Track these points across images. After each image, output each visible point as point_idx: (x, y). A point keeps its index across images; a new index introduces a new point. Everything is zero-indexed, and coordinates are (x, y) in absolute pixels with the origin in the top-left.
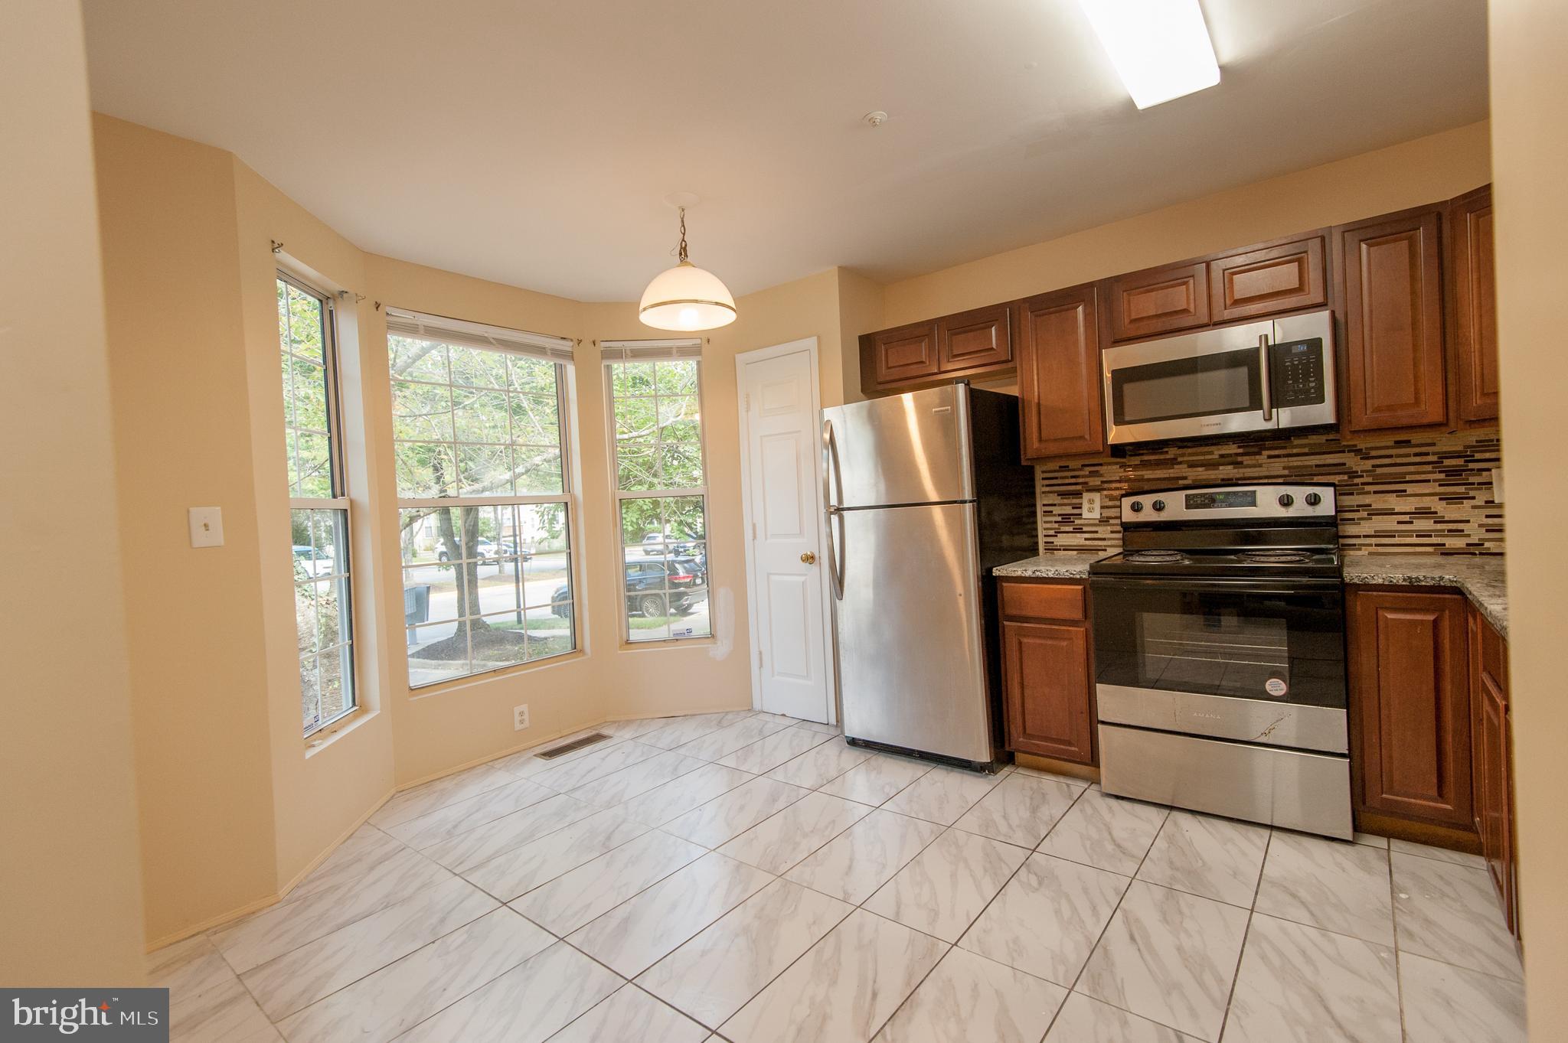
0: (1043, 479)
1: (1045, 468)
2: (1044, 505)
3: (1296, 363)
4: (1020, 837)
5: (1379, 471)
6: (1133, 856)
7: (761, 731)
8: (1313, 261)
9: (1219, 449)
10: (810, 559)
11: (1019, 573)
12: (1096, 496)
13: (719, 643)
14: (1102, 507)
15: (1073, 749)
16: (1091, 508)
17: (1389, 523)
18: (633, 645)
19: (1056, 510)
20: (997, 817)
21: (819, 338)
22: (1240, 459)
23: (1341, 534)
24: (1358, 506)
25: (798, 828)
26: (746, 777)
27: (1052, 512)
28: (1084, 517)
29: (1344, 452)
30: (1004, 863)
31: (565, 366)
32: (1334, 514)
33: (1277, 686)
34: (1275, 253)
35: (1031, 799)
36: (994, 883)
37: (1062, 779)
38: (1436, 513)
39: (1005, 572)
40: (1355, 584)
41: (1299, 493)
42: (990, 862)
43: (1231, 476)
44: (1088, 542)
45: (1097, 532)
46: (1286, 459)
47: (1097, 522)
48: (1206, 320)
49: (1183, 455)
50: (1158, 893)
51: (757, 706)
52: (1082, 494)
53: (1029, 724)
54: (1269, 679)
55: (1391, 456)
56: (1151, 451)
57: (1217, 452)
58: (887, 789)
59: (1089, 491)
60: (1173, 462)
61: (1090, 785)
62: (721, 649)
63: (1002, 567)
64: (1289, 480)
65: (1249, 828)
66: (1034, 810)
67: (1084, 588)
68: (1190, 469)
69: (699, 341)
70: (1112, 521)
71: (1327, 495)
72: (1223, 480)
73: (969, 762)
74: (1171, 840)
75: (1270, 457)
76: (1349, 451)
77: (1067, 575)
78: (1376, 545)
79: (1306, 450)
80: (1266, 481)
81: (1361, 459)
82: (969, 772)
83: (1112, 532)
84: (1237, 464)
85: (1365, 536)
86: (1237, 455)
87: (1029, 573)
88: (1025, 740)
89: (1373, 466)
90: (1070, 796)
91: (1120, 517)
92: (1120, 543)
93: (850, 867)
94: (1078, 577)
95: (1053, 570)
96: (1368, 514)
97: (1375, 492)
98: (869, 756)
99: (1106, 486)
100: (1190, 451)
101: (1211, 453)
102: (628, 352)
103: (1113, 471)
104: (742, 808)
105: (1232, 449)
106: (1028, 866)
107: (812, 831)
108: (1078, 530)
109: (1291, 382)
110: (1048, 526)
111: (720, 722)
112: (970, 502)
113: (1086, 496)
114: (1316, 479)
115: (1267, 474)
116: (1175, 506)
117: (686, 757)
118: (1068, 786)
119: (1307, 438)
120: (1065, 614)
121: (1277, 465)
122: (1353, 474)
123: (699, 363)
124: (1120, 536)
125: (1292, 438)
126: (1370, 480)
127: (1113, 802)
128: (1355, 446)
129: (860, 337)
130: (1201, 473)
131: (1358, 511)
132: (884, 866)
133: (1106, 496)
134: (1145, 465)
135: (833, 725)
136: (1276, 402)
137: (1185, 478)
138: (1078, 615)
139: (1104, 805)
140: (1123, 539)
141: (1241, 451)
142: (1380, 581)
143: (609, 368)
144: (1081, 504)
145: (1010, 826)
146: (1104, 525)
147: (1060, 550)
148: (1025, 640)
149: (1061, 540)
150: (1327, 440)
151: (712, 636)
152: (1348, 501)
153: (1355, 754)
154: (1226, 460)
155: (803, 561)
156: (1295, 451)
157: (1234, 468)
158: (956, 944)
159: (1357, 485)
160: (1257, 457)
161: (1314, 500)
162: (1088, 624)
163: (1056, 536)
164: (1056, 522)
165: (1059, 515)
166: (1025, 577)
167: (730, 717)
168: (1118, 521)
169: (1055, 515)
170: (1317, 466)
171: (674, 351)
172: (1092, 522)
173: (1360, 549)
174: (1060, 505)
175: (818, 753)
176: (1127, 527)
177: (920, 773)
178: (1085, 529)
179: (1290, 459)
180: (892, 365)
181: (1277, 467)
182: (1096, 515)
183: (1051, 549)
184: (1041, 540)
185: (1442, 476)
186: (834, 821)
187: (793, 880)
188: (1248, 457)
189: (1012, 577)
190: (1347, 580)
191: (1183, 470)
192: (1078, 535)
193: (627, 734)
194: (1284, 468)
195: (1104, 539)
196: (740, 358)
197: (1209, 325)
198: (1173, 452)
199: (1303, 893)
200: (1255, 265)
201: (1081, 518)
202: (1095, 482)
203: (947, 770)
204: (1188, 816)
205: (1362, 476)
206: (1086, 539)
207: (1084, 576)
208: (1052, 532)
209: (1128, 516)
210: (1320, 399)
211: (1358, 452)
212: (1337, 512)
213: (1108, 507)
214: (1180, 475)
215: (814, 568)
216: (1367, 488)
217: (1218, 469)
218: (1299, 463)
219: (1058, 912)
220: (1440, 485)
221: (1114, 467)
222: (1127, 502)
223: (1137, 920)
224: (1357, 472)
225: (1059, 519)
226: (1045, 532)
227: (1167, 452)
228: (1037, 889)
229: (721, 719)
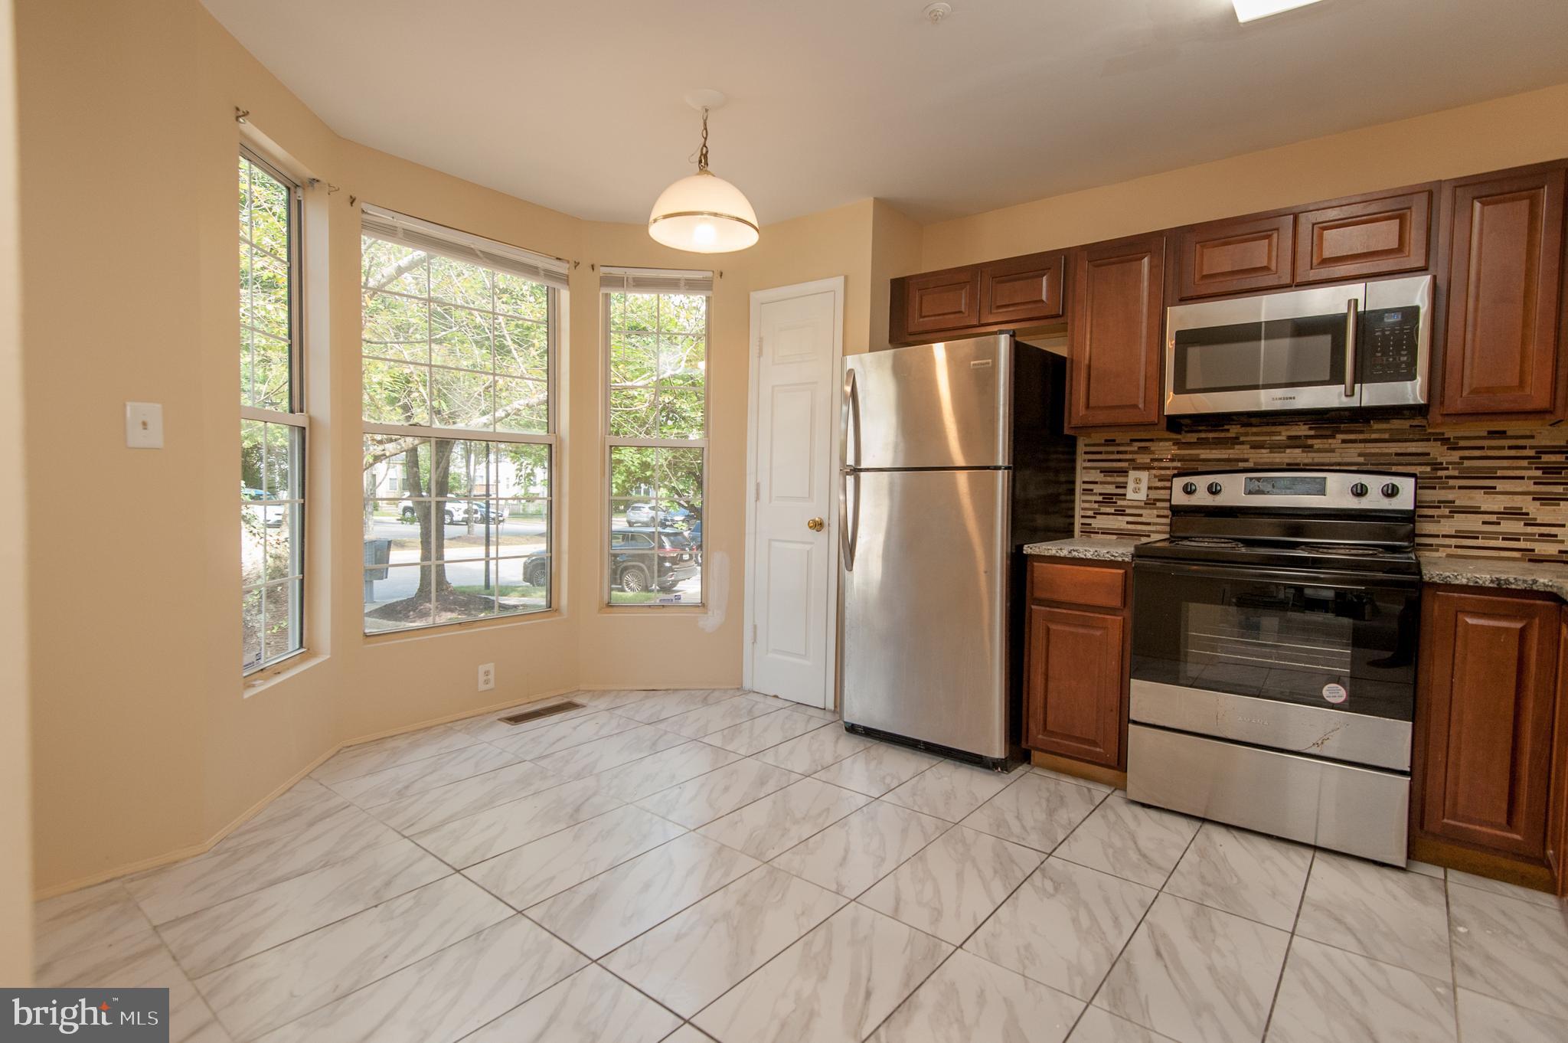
0: (1086, 453)
1: (1088, 441)
2: (1084, 482)
3: (1387, 333)
4: (1034, 840)
5: (1467, 463)
6: (1160, 868)
7: (750, 712)
8: (1417, 219)
9: (1287, 430)
10: (818, 526)
11: (1053, 552)
12: (1144, 476)
13: (710, 613)
14: (1149, 488)
15: (1098, 750)
16: (1138, 487)
17: (1473, 523)
18: (615, 609)
19: (1097, 489)
20: (1010, 817)
21: (846, 279)
22: (1310, 442)
23: (1417, 532)
24: (1439, 502)
25: (788, 814)
26: (732, 757)
27: (1092, 490)
28: (1128, 497)
29: (1428, 440)
30: (1017, 864)
31: (559, 290)
32: (1412, 508)
33: (1335, 693)
34: (1373, 208)
35: (1048, 800)
36: (1005, 885)
37: (1082, 782)
38: (1527, 514)
39: (1038, 550)
40: (1434, 584)
41: (1375, 483)
42: (1001, 863)
43: (1298, 461)
44: (1130, 527)
45: (1141, 515)
46: (1362, 445)
47: (1142, 504)
48: (1287, 280)
49: (1246, 434)
50: (1188, 909)
51: (747, 685)
52: (1127, 472)
53: (1050, 719)
54: (1327, 684)
55: (1481, 448)
56: (1210, 428)
57: (1283, 433)
58: (888, 780)
59: (1135, 469)
60: (1235, 441)
61: (1113, 792)
62: (712, 620)
63: (1035, 545)
64: (1365, 468)
65: (1290, 847)
66: (1051, 813)
67: (1126, 572)
68: (1253, 451)
69: (710, 274)
70: (1159, 504)
71: (1407, 486)
72: (1288, 464)
73: (980, 757)
74: (1202, 854)
75: (1344, 441)
76: (1435, 440)
77: (1108, 557)
78: (1456, 547)
79: (1387, 436)
80: (1338, 468)
81: (1448, 449)
82: (979, 768)
83: (1158, 516)
84: (1307, 448)
85: (1444, 536)
86: (1307, 437)
87: (1064, 553)
88: (1045, 738)
89: (1462, 458)
90: (1092, 801)
91: (1170, 500)
92: (1168, 529)
93: (844, 859)
94: (1120, 559)
95: (1092, 550)
96: (1450, 512)
97: (1460, 488)
98: (869, 745)
99: (1156, 464)
100: (1254, 430)
101: (1279, 433)
102: (630, 281)
103: (1166, 450)
104: (726, 789)
105: (1302, 430)
106: (1043, 871)
107: (804, 819)
108: (1121, 512)
109: (1379, 354)
110: (1087, 505)
111: (705, 699)
112: (1006, 468)
113: (1132, 474)
114: (1394, 469)
115: (1339, 460)
116: (1234, 491)
117: (666, 732)
118: (1089, 790)
119: (1388, 423)
120: (1100, 600)
121: (1352, 450)
122: (1437, 466)
123: (708, 299)
124: (1167, 521)
125: (1372, 422)
126: (1456, 473)
127: (1139, 810)
128: (1443, 434)
129: (891, 280)
130: (1264, 456)
131: (1439, 507)
132: (883, 860)
133: (1155, 476)
134: (1202, 443)
135: (830, 711)
136: (1360, 377)
137: (1246, 460)
138: (1116, 602)
139: (1128, 813)
140: (1171, 525)
141: (1312, 433)
142: (1464, 581)
143: (607, 296)
144: (1126, 483)
145: (1024, 827)
146: (1150, 509)
147: (1098, 533)
148: (1053, 627)
149: (1099, 523)
150: (1411, 426)
151: (703, 605)
152: (1429, 495)
153: (1418, 773)
154: (1295, 442)
155: (810, 527)
156: (1374, 436)
157: (1303, 452)
158: (961, 946)
159: (1441, 478)
160: (1330, 441)
161: (1391, 492)
162: (1127, 613)
163: (1095, 517)
164: (1095, 502)
165: (1100, 494)
166: (1060, 557)
167: (717, 694)
168: (1167, 505)
169: (1096, 494)
170: (1397, 454)
171: (682, 283)
172: (1135, 504)
173: (1437, 550)
174: (1102, 483)
175: (812, 738)
176: (1177, 511)
177: (925, 766)
178: (1128, 511)
179: (1368, 445)
180: (927, 314)
181: (1352, 454)
182: (1142, 496)
183: (1088, 531)
184: (1078, 521)
185: (1538, 473)
186: (828, 809)
187: (781, 868)
188: (1319, 441)
189: (1044, 556)
190: (1426, 578)
191: (1245, 451)
192: (1120, 518)
193: (602, 703)
194: (1360, 455)
195: (1149, 524)
196: (756, 296)
197: (1291, 286)
198: (1236, 431)
199: (1349, 919)
200: (1350, 220)
201: (1125, 499)
202: (1144, 459)
203: (955, 765)
204: (1223, 830)
205: (1447, 469)
206: (1128, 523)
207: (1127, 559)
208: (1090, 513)
209: (1179, 498)
210: (1412, 377)
211: (1445, 441)
212: (1416, 506)
213: (1157, 488)
214: (1241, 456)
215: (822, 536)
216: (1451, 482)
217: (1285, 452)
218: (1377, 450)
219: (1075, 921)
220: (1536, 484)
221: (1167, 444)
222: (1179, 483)
223: (1164, 935)
224: (1442, 464)
225: (1100, 498)
226: (1083, 513)
227: (1228, 430)
228: (1052, 896)
229: (706, 696)
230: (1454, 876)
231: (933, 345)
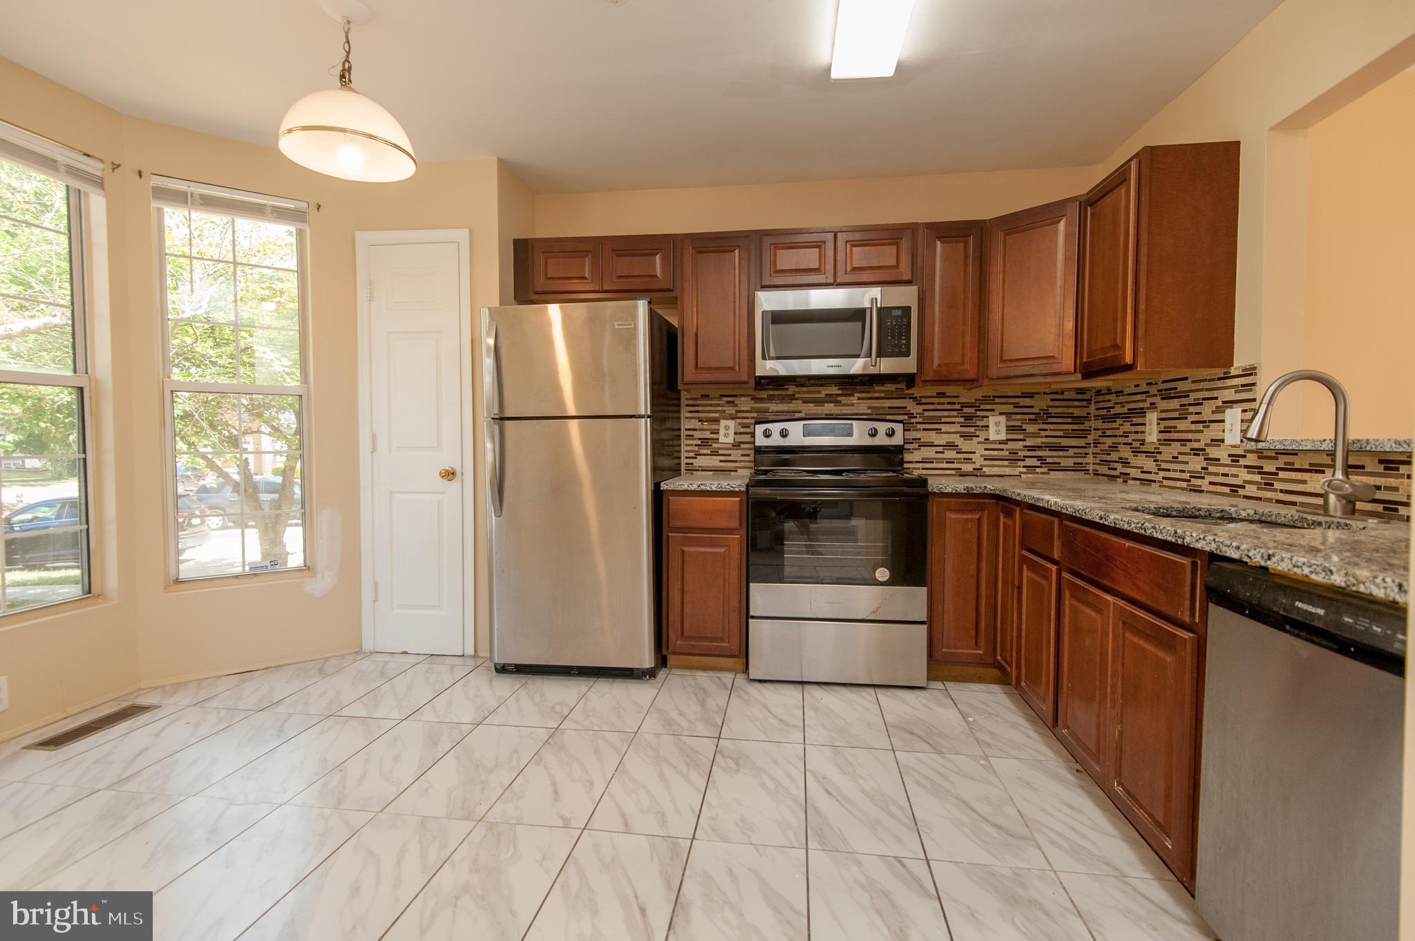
0: (687, 405)
1: (689, 396)
2: (687, 430)
3: (894, 323)
4: (701, 729)
5: (927, 414)
6: (796, 727)
7: (383, 673)
8: (905, 243)
9: (825, 390)
10: (449, 475)
11: (685, 487)
12: (731, 423)
13: (319, 576)
14: (735, 434)
15: (724, 644)
16: (727, 432)
17: (929, 453)
18: (186, 585)
19: (697, 434)
20: (674, 715)
21: (471, 231)
22: (839, 398)
23: (905, 460)
24: (913, 439)
25: (478, 766)
26: (387, 725)
27: (693, 436)
28: (720, 441)
29: (906, 398)
30: (700, 754)
31: (86, 194)
32: (902, 444)
33: (882, 574)
34: (867, 236)
35: (696, 694)
36: (700, 773)
37: (711, 673)
38: (957, 446)
39: (672, 486)
40: (935, 493)
41: (882, 427)
42: (688, 756)
43: (832, 412)
44: (722, 464)
45: (730, 455)
46: (869, 401)
47: (730, 446)
48: (831, 280)
49: (799, 392)
50: (828, 752)
51: (368, 645)
52: (719, 421)
53: (686, 626)
54: (877, 569)
55: (933, 404)
56: (775, 387)
57: (824, 391)
58: (558, 709)
59: (725, 418)
60: (792, 398)
61: (735, 676)
62: (322, 584)
63: (668, 481)
64: (874, 417)
65: (860, 689)
66: (702, 703)
67: (741, 500)
68: (804, 404)
69: (304, 205)
70: (742, 446)
71: (899, 428)
72: (826, 415)
73: (632, 670)
74: (815, 709)
75: (859, 399)
76: (910, 398)
77: (728, 488)
78: (923, 469)
79: (883, 395)
80: (856, 417)
81: (917, 404)
82: (630, 680)
83: (742, 455)
84: (838, 403)
85: (916, 462)
86: (839, 395)
87: (694, 487)
88: (683, 643)
89: (924, 410)
90: (725, 686)
91: (754, 443)
92: (752, 465)
93: (556, 793)
94: (737, 489)
95: (716, 483)
96: (919, 446)
97: (924, 430)
98: (524, 681)
99: (739, 415)
100: (805, 389)
101: (819, 392)
102: (197, 198)
103: (745, 404)
104: (397, 758)
105: (834, 390)
106: (721, 753)
107: (496, 766)
108: (715, 453)
109: (890, 338)
110: (689, 448)
111: (321, 670)
112: (649, 417)
113: (723, 423)
114: (888, 417)
115: (856, 412)
116: (796, 434)
117: (290, 716)
118: (719, 678)
119: (884, 386)
120: (723, 524)
121: (864, 405)
122: (911, 416)
123: (300, 233)
124: (751, 458)
125: (875, 385)
126: (921, 420)
127: (758, 685)
128: (913, 394)
129: (514, 240)
130: (811, 408)
131: (912, 443)
132: (592, 783)
133: (740, 424)
134: (771, 399)
135: (470, 656)
136: (879, 355)
137: (800, 412)
138: (735, 524)
139: (755, 691)
140: (755, 461)
141: (840, 392)
142: (950, 490)
143: (160, 211)
144: (719, 430)
145: (689, 721)
146: (737, 449)
147: (698, 470)
148: (686, 549)
149: (700, 462)
150: (896, 389)
151: (307, 568)
152: (912, 435)
153: (930, 622)
154: (830, 399)
155: (443, 477)
156: (876, 395)
157: (835, 406)
158: (694, 838)
159: (913, 423)
160: (851, 398)
161: (891, 434)
162: (743, 531)
163: (696, 458)
164: (696, 445)
165: (699, 439)
166: (691, 491)
167: (333, 662)
168: (751, 446)
169: (695, 439)
170: (890, 408)
171: (269, 211)
172: (726, 446)
174: (700, 430)
175: (464, 686)
176: (759, 450)
177: (584, 689)
178: (721, 452)
179: (872, 401)
180: (551, 275)
181: (863, 407)
182: (730, 440)
183: (691, 470)
184: (684, 461)
185: (962, 420)
186: (516, 751)
187: (498, 820)
188: (844, 398)
189: (679, 491)
190: (930, 489)
191: (799, 405)
192: (715, 457)
193: (184, 699)
194: (869, 408)
195: (735, 461)
196: (362, 237)
197: (833, 285)
198: (793, 390)
199: (916, 730)
201: (718, 443)
202: (730, 410)
203: (609, 681)
204: (816, 687)
205: (916, 417)
206: (721, 461)
207: (742, 489)
208: (692, 454)
209: (761, 441)
210: (907, 354)
211: (914, 398)
212: (905, 443)
213: (740, 433)
214: (797, 409)
215: (455, 485)
216: (919, 426)
217: (824, 406)
218: (878, 405)
219: (763, 785)
220: (961, 426)
221: (747, 399)
222: (760, 429)
223: (824, 777)
224: (913, 414)
225: (699, 442)
226: (686, 455)
227: (788, 389)
228: (737, 771)
229: (323, 667)
230: (949, 685)
231: (549, 305)
